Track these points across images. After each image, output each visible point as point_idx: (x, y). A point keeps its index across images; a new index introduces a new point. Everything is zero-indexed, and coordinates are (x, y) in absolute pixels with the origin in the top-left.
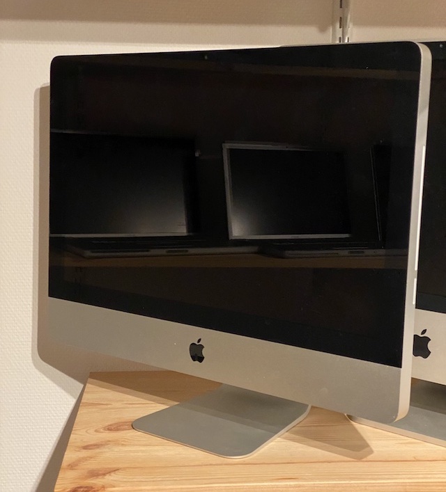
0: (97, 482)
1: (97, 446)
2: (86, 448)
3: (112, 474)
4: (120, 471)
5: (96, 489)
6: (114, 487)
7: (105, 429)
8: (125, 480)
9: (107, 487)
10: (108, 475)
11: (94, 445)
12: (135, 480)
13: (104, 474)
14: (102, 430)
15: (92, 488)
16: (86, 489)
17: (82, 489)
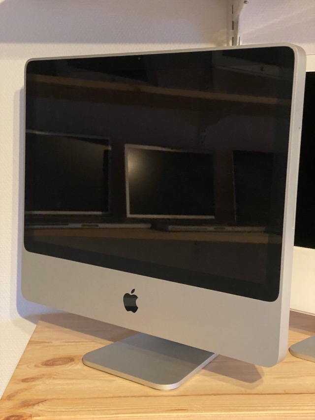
0: (27, 411)
1: (33, 379)
2: (24, 381)
3: (40, 405)
4: (46, 402)
5: (25, 418)
6: (39, 416)
7: (42, 365)
8: (49, 410)
9: (34, 416)
10: (36, 405)
11: (32, 378)
12: (58, 410)
13: (34, 405)
14: (40, 365)
15: (22, 417)
16: (16, 418)
17: (13, 418)
